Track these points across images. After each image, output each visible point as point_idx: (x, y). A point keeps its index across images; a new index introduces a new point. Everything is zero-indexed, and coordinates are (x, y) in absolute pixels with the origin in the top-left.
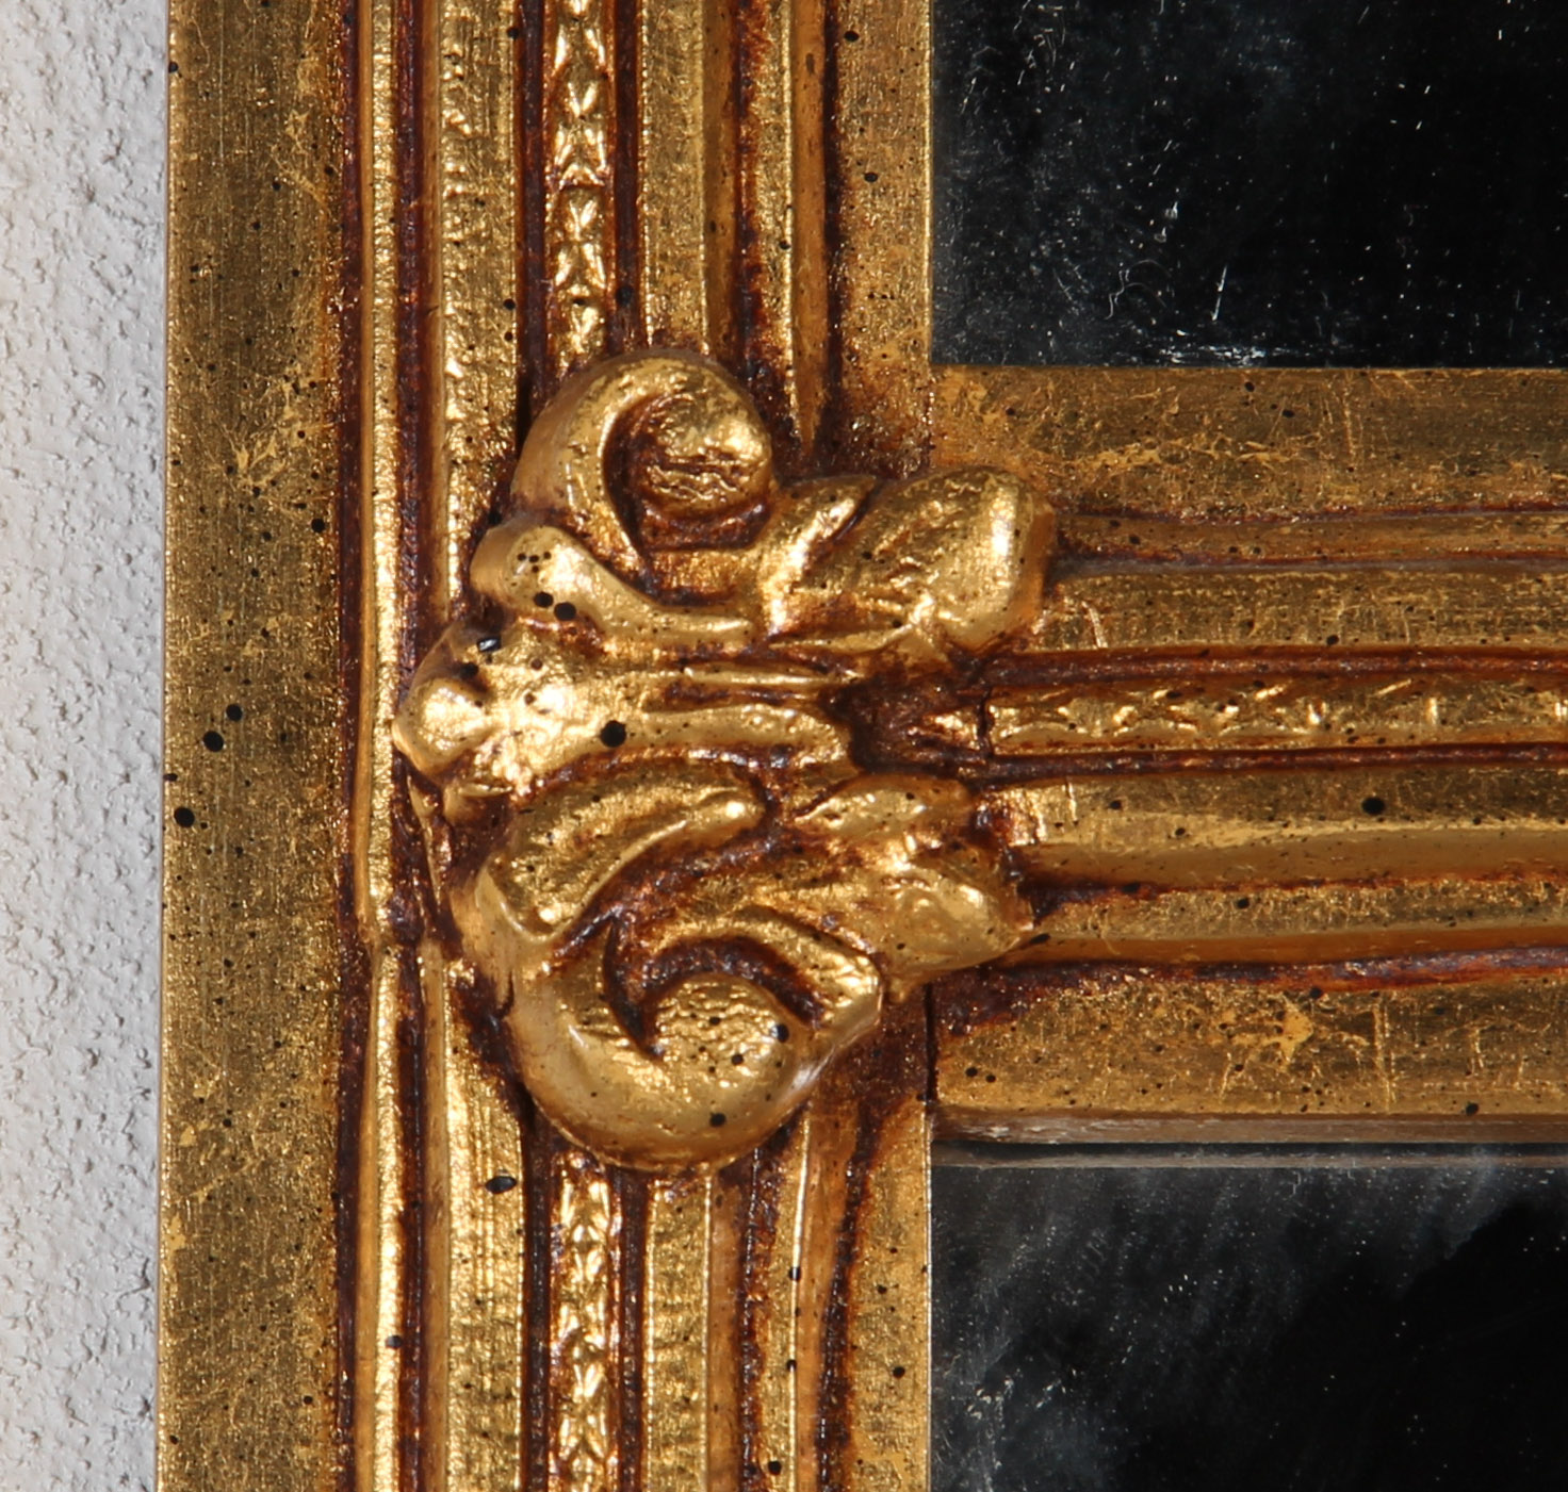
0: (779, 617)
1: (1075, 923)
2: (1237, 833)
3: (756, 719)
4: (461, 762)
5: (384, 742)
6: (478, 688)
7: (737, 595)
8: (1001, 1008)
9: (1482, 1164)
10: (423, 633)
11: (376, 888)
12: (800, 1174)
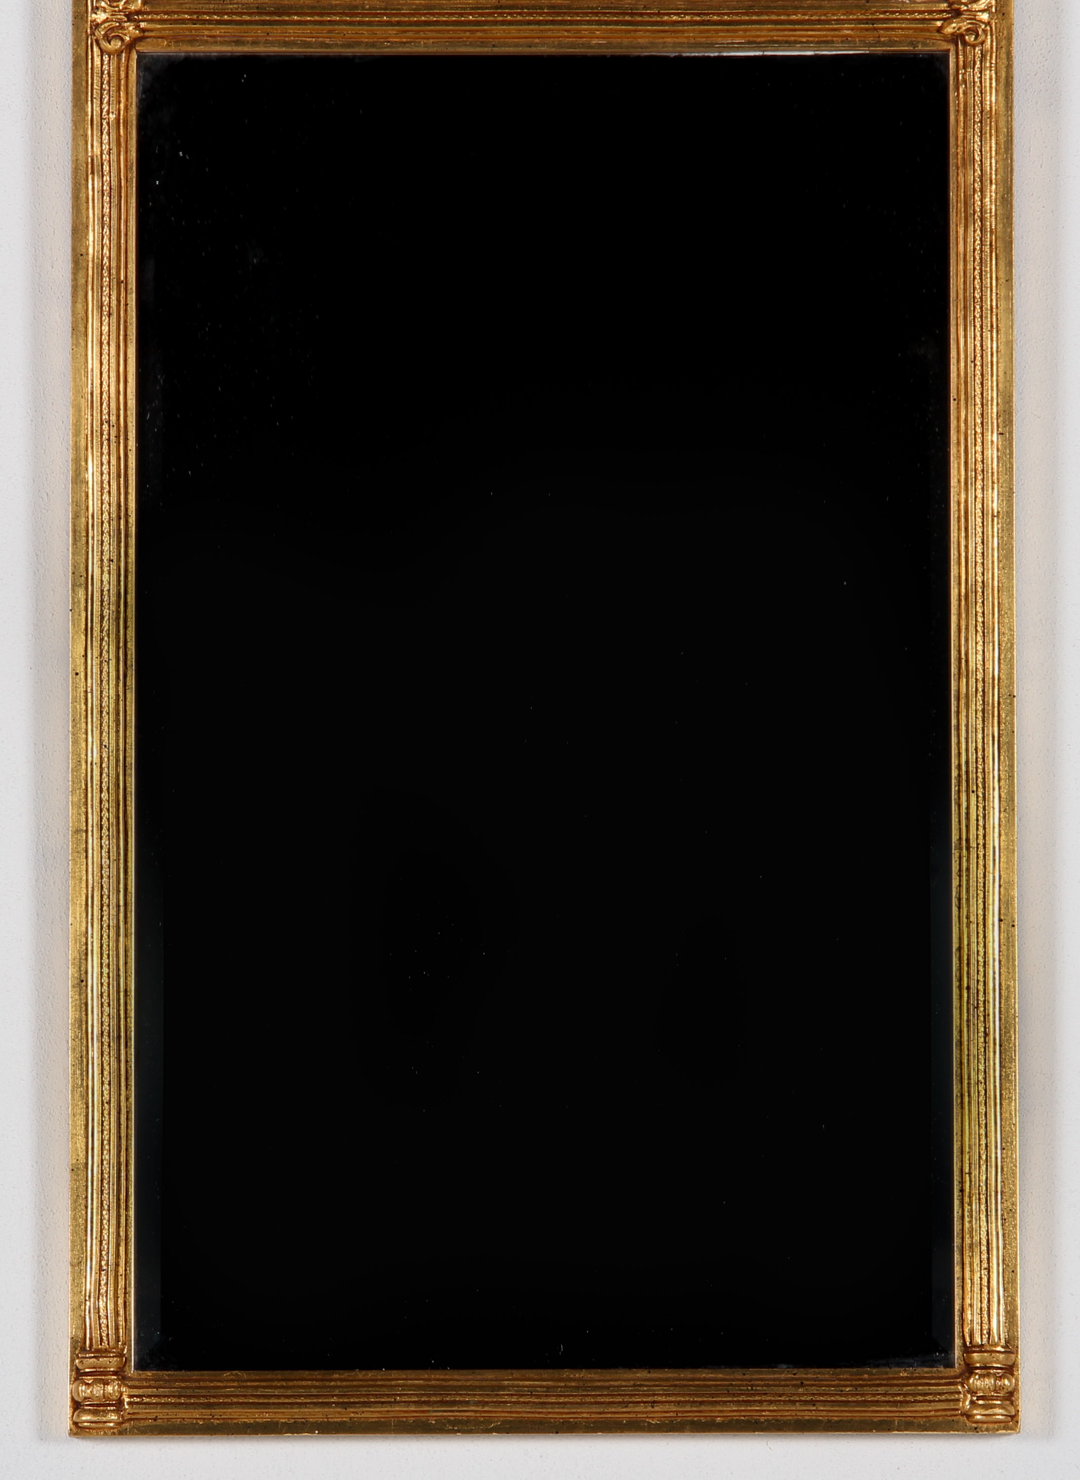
0: (121, 8)
1: (146, 34)
2: (159, 26)
3: (119, 17)
4: (95, 20)
5: (89, 18)
6: (96, 13)
7: (117, 6)
8: (141, 41)
9: (183, 54)
10: (92, 9)
11: (89, 31)
12: (124, 55)
